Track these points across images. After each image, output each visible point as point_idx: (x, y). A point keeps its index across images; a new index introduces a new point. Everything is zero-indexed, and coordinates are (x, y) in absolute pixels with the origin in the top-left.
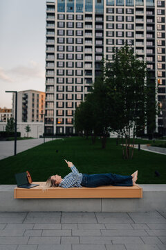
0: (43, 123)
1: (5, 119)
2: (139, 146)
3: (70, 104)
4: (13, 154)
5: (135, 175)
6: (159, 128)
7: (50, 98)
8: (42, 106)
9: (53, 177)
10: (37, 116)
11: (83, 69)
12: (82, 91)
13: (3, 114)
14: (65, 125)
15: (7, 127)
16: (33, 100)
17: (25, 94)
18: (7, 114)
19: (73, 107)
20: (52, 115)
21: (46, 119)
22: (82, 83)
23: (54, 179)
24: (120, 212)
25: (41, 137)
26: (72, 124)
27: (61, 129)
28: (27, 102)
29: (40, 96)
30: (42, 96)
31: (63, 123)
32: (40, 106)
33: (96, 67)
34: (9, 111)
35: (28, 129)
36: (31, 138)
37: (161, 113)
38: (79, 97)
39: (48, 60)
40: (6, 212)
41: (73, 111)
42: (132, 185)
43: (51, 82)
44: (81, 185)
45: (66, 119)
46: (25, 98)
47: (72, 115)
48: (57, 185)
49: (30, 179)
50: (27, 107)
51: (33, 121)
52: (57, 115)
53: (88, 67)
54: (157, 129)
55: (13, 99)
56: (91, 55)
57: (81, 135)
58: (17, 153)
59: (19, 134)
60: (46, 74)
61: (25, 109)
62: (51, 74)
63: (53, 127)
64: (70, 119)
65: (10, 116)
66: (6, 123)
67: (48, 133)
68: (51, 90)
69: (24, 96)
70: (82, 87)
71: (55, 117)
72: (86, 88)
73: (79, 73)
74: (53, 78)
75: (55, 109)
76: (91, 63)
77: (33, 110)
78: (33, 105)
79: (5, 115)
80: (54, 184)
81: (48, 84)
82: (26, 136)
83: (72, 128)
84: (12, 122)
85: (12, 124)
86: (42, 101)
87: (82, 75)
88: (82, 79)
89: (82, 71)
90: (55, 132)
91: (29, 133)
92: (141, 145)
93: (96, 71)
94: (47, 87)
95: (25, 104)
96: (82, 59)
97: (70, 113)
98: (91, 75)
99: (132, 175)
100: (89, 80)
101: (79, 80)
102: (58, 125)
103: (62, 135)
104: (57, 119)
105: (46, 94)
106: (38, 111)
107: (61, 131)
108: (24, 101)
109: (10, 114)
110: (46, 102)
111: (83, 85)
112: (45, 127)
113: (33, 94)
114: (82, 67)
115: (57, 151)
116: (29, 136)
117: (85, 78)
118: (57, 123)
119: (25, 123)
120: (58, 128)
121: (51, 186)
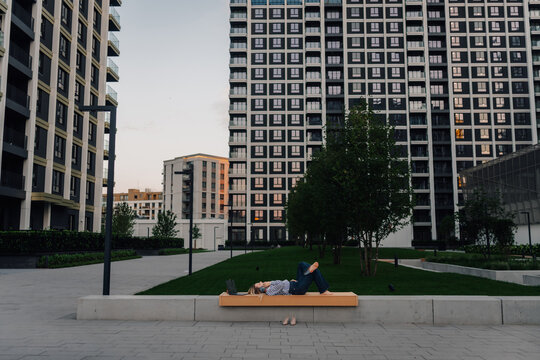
0: (225, 221)
1: (147, 212)
3: (278, 183)
4: (187, 273)
7: (239, 170)
8: (222, 186)
10: (213, 206)
11: (304, 113)
12: (302, 156)
13: (144, 203)
15: (156, 228)
16: (204, 173)
17: (189, 163)
18: (151, 202)
19: (283, 188)
20: (242, 204)
21: (231, 212)
22: (302, 140)
26: (283, 221)
29: (218, 166)
30: (223, 165)
31: (265, 220)
32: (218, 185)
33: (328, 107)
34: (155, 196)
35: (195, 233)
36: (201, 250)
38: (296, 167)
39: (233, 96)
40: (211, 321)
41: (284, 196)
43: (239, 139)
45: (272, 212)
47: (283, 204)
51: (204, 216)
52: (253, 204)
53: (312, 108)
55: (165, 174)
56: (318, 84)
57: (302, 242)
58: (193, 271)
60: (231, 124)
61: (188, 193)
62: (240, 123)
63: (244, 228)
64: (278, 212)
65: (157, 206)
66: (155, 221)
68: (241, 154)
69: (186, 167)
70: (302, 148)
71: (249, 208)
72: (310, 150)
73: (296, 119)
74: (245, 131)
76: (319, 100)
77: (204, 195)
78: (204, 184)
79: (147, 205)
81: (235, 143)
82: (193, 247)
85: (167, 224)
86: (223, 175)
87: (301, 124)
88: (301, 132)
89: (301, 116)
90: (249, 238)
91: (199, 241)
93: (327, 115)
94: (233, 148)
95: (188, 183)
96: (301, 93)
97: (278, 199)
98: (321, 124)
100: (316, 133)
101: (295, 135)
104: (253, 213)
105: (231, 163)
106: (213, 196)
108: (187, 177)
109: (157, 202)
110: (231, 179)
111: (304, 144)
112: (230, 229)
113: (205, 163)
114: (301, 109)
116: (198, 247)
117: (308, 131)
120: (255, 230)
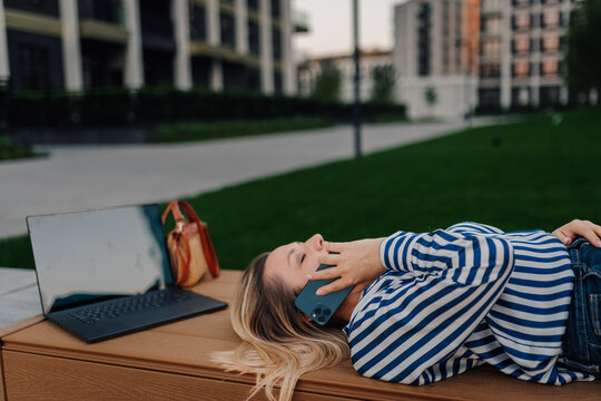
14: (536, 81)
16: (446, 19)
25: (468, 115)
27: (524, 94)
28: (429, 26)
35: (431, 96)
50: (430, 39)
67: (487, 103)
75: (508, 36)
83: (558, 88)
102: (517, 82)
103: (527, 110)
107: (524, 99)
108: (422, 24)
118: (514, 74)
119: (425, 80)
120: (515, 91)
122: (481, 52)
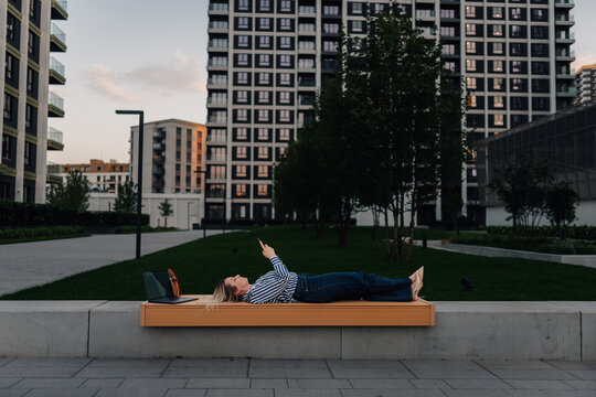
0: (201, 196)
1: (112, 186)
2: (425, 243)
3: (263, 153)
4: (133, 256)
5: (417, 278)
6: (469, 207)
7: (218, 137)
8: (199, 157)
9: (229, 281)
10: (188, 179)
11: (295, 71)
12: (292, 122)
13: (108, 175)
14: (252, 201)
15: (118, 203)
16: (179, 142)
17: (160, 130)
18: (116, 174)
19: (270, 159)
20: (222, 177)
21: (208, 186)
22: (292, 103)
23: (233, 284)
24: (383, 360)
25: (196, 227)
26: (268, 196)
27: (243, 209)
28: (163, 147)
29: (195, 134)
30: (200, 133)
31: (247, 196)
32: (194, 156)
33: (323, 67)
34: (122, 168)
35: (166, 209)
36: (172, 229)
37: (474, 173)
38: (285, 135)
39: (212, 50)
40: (121, 358)
41: (270, 168)
42: (410, 299)
43: (219, 100)
44: (294, 297)
45: (256, 187)
46: (161, 137)
47: (269, 178)
48: (240, 298)
49: (176, 287)
50: (163, 158)
51: (178, 190)
52: (234, 177)
53: (304, 66)
54: (464, 209)
55: (132, 142)
56: (312, 39)
57: (290, 221)
58: (142, 254)
59: (146, 218)
60: (210, 82)
61: (159, 165)
62: (220, 82)
63: (224, 204)
64: (263, 186)
65: (123, 180)
66: (116, 195)
67: (212, 217)
68: (220, 119)
69: (156, 134)
70: (292, 113)
71: (229, 182)
72: (301, 115)
73: (285, 79)
74: (225, 91)
75: (230, 163)
76: (312, 57)
77: (178, 167)
78: (178, 154)
79: (113, 178)
80: (233, 295)
81: (213, 105)
82: (162, 225)
83: (269, 206)
84: (129, 192)
85: (129, 197)
86: (200, 145)
87: (292, 85)
88: (292, 94)
89: (292, 76)
90: (229, 216)
91: (169, 218)
92: (428, 242)
93: (323, 75)
94: (212, 111)
95: (159, 152)
96: (292, 48)
97: (263, 172)
98: (314, 85)
99: (412, 277)
100: (308, 97)
101: (285, 98)
102: (236, 201)
103: (246, 222)
104: (234, 187)
105: (209, 129)
106: (189, 168)
107: (243, 215)
108: (158, 146)
109: (124, 175)
110: (209, 148)
111: (295, 108)
112: (207, 205)
113: (179, 130)
114: (292, 67)
115: (235, 250)
116: (168, 226)
117: (299, 93)
118: (234, 195)
119: (160, 195)
120: (236, 207)
121: (226, 300)
122: (208, 175)
